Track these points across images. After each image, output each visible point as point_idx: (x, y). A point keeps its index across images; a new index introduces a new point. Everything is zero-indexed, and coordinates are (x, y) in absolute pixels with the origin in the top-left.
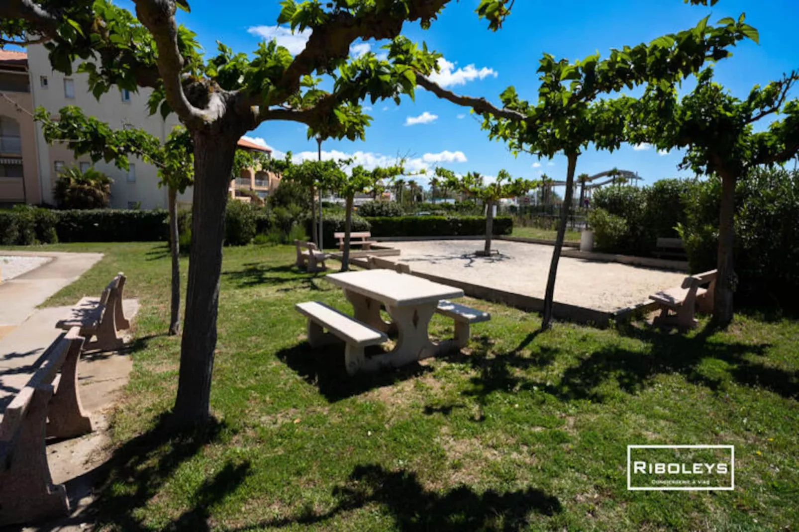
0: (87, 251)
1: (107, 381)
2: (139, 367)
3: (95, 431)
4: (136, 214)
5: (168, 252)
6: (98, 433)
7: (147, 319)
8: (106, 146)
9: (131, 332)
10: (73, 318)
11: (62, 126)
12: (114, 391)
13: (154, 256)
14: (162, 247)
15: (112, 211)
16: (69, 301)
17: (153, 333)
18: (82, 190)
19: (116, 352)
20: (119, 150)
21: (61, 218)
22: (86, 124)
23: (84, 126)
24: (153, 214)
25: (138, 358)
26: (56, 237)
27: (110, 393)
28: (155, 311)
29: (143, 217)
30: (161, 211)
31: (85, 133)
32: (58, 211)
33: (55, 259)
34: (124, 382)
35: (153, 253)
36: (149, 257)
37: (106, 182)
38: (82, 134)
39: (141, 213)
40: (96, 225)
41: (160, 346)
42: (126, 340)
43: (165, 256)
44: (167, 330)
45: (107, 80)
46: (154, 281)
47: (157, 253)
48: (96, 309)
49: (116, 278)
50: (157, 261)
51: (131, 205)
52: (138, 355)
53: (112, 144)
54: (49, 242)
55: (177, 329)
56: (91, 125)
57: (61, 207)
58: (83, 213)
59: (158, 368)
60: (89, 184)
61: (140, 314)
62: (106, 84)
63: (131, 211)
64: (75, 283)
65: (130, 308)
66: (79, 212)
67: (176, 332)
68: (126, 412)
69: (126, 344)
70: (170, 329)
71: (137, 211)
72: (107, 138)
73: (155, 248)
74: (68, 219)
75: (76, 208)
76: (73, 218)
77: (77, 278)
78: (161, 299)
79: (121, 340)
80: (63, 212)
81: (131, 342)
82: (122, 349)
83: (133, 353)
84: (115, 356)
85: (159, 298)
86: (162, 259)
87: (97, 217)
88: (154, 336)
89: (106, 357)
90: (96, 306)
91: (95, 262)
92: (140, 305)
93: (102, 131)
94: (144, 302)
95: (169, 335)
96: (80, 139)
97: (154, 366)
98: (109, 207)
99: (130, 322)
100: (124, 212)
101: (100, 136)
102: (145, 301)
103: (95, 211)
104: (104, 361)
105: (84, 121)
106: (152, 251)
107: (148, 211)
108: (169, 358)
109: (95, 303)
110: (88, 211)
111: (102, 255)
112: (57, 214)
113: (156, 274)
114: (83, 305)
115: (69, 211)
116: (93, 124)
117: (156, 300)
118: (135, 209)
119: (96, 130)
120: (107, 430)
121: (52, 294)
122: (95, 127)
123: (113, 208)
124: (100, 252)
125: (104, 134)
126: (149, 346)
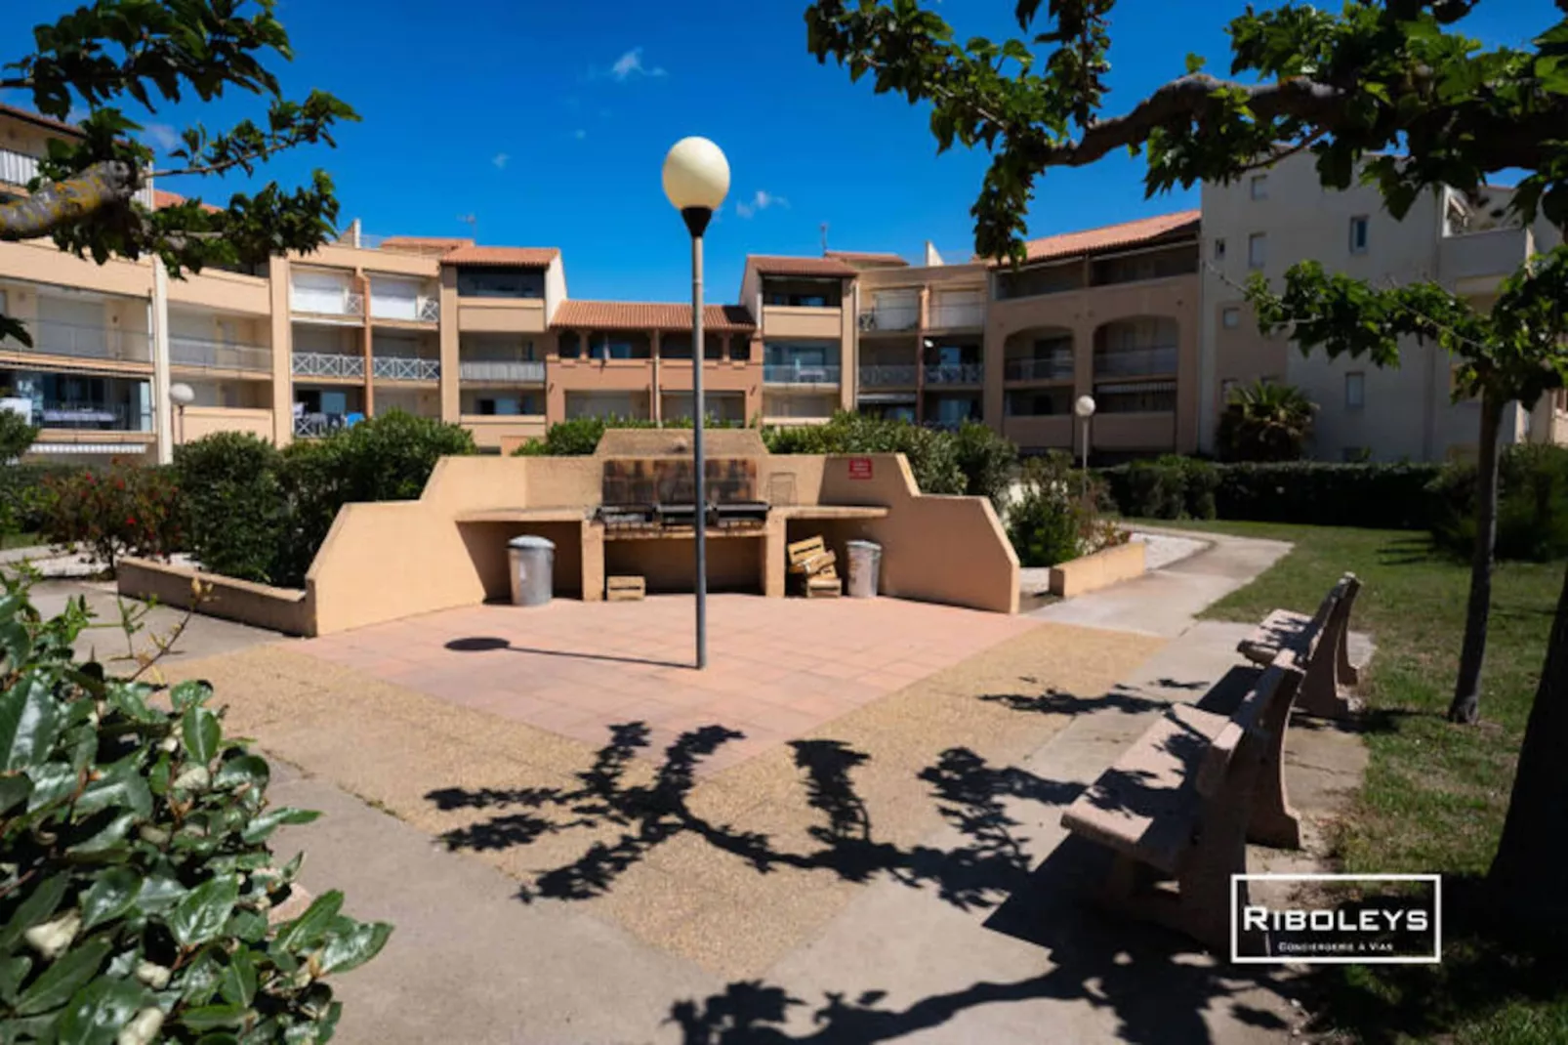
0: (1262, 536)
1: (1319, 769)
2: (1382, 765)
3: (1304, 850)
4: (1358, 471)
5: (1430, 551)
6: (1309, 855)
7: (1394, 675)
8: (1359, 324)
9: (1361, 694)
10: (1264, 641)
11: (1287, 299)
12: (1335, 792)
13: (1397, 557)
14: (1413, 541)
15: (1313, 465)
16: (1243, 615)
17: (1411, 707)
18: (1262, 426)
19: (1332, 722)
20: (1382, 330)
21: (1225, 475)
22: (1327, 288)
23: (1323, 292)
24: (1397, 471)
25: (1381, 746)
26: (1213, 510)
27: (1328, 793)
28: (1412, 664)
29: (1372, 477)
30: (1413, 465)
31: (1323, 306)
32: (1220, 466)
33: (1213, 545)
34: (1352, 782)
35: (1393, 551)
36: (1385, 558)
37: (1307, 411)
38: (1318, 309)
39: (1369, 470)
40: (1280, 490)
41: (1428, 737)
42: (1352, 706)
43: (1423, 559)
44: (1446, 709)
45: (1415, 180)
46: (1402, 606)
47: (1402, 551)
48: (1300, 634)
49: (1343, 581)
50: (1405, 568)
51: (1350, 454)
52: (1380, 740)
53: (1371, 319)
54: (1202, 518)
55: (1471, 712)
56: (1335, 289)
57: (1224, 460)
58: (1258, 470)
59: (1423, 780)
60: (1275, 418)
61: (1378, 664)
62: (1414, 187)
63: (1349, 466)
64: (1247, 588)
65: (1360, 649)
66: (1254, 466)
67: (1468, 717)
68: (1362, 840)
69: (1353, 713)
70: (1453, 710)
71: (1361, 466)
72: (1363, 308)
73: (1394, 542)
74: (1235, 479)
75: (1249, 459)
76: (1243, 477)
77: (1250, 580)
78: (1422, 643)
79: (1344, 702)
80: (1229, 467)
81: (1364, 713)
82: (1345, 721)
83: (1369, 734)
84: (1330, 729)
85: (1417, 640)
86: (1413, 565)
87: (1282, 477)
88: (1411, 714)
89: (1313, 727)
90: (1301, 628)
91: (1278, 555)
92: (1375, 648)
93: (1355, 296)
94: (1382, 642)
95: (1450, 719)
96: (1314, 317)
97: (1416, 773)
98: (1307, 458)
99: (1358, 674)
100: (1334, 467)
101: (1350, 306)
102: (1385, 641)
103: (1281, 466)
104: (1309, 731)
105: (1324, 283)
106: (1390, 547)
107: (1383, 466)
108: (1452, 768)
109: (1298, 623)
110: (1269, 466)
111: (1290, 545)
112: (1219, 470)
113: (1404, 593)
114: (1277, 622)
115: (1237, 465)
116: (1339, 286)
117: (1412, 644)
118: (1356, 462)
119: (1344, 296)
120: (1326, 858)
121: (1212, 600)
122: (1341, 290)
123: (1316, 459)
124: (1286, 540)
125: (1358, 301)
126: (1403, 730)
